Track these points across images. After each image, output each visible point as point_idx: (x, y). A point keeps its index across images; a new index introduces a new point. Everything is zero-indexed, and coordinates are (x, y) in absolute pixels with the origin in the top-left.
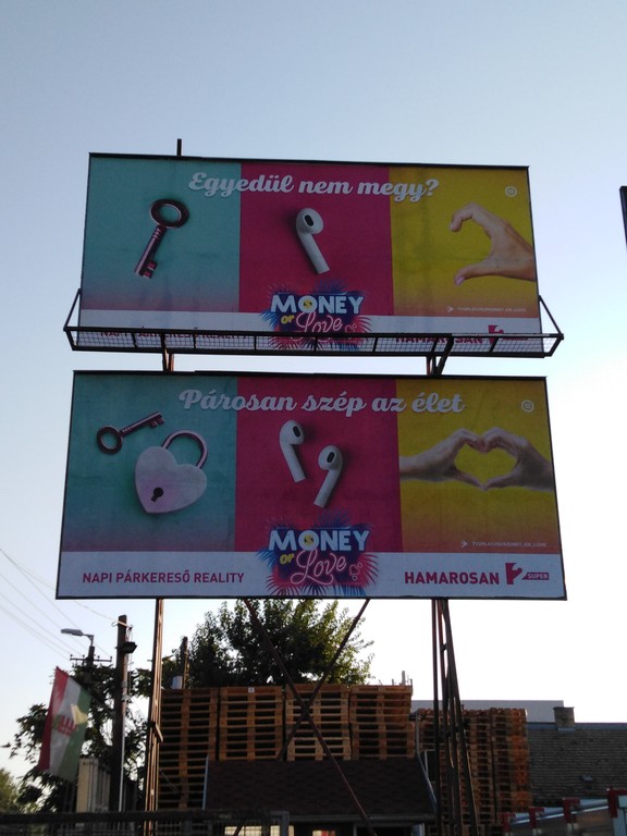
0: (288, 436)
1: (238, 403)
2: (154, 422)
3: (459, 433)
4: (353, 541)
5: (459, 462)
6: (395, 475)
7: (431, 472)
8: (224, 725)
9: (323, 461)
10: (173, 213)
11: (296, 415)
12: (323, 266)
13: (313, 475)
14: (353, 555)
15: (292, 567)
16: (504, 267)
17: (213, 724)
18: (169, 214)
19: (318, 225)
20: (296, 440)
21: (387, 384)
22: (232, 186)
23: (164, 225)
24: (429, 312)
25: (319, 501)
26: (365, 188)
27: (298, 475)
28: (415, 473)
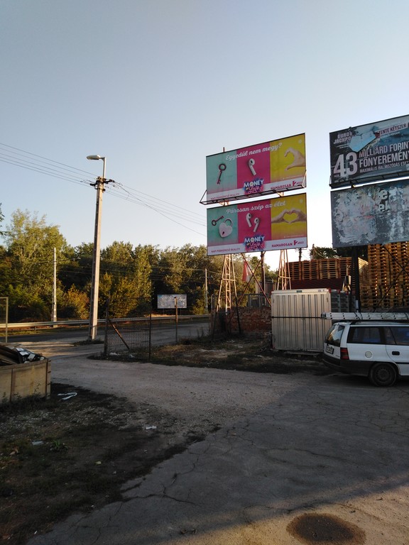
0: (248, 217)
1: (238, 211)
2: (222, 218)
3: (285, 211)
4: (261, 239)
5: (284, 218)
6: (270, 223)
7: (278, 221)
8: (303, 270)
9: (255, 222)
10: (223, 167)
11: (250, 212)
12: (255, 173)
13: (253, 225)
14: (261, 242)
15: (249, 246)
16: (297, 164)
17: (300, 270)
18: (222, 167)
19: (254, 163)
20: (250, 217)
21: (268, 201)
22: (235, 157)
23: (221, 170)
24: (279, 180)
25: (254, 231)
26: (264, 150)
27: (250, 226)
28: (275, 222)
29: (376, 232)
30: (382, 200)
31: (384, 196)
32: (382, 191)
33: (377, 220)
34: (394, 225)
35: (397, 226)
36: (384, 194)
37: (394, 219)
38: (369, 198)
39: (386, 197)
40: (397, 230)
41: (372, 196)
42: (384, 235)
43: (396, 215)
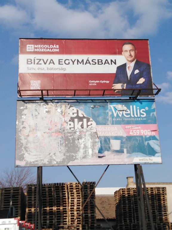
29: (64, 151)
30: (71, 118)
31: (73, 114)
32: (71, 108)
33: (66, 139)
34: (82, 146)
35: (85, 147)
36: (74, 112)
37: (83, 140)
38: (58, 114)
39: (75, 115)
40: (85, 152)
41: (62, 112)
42: (73, 156)
43: (85, 135)
